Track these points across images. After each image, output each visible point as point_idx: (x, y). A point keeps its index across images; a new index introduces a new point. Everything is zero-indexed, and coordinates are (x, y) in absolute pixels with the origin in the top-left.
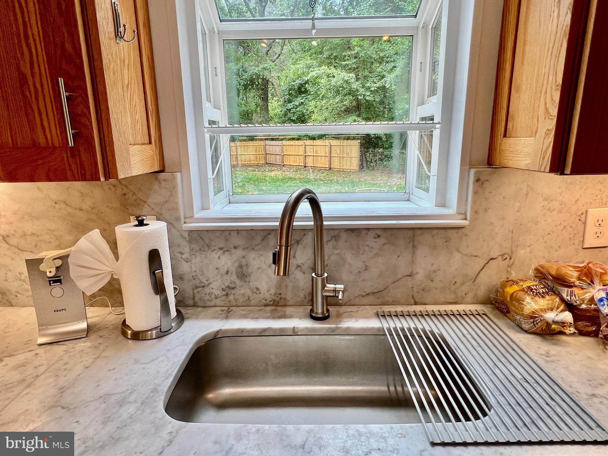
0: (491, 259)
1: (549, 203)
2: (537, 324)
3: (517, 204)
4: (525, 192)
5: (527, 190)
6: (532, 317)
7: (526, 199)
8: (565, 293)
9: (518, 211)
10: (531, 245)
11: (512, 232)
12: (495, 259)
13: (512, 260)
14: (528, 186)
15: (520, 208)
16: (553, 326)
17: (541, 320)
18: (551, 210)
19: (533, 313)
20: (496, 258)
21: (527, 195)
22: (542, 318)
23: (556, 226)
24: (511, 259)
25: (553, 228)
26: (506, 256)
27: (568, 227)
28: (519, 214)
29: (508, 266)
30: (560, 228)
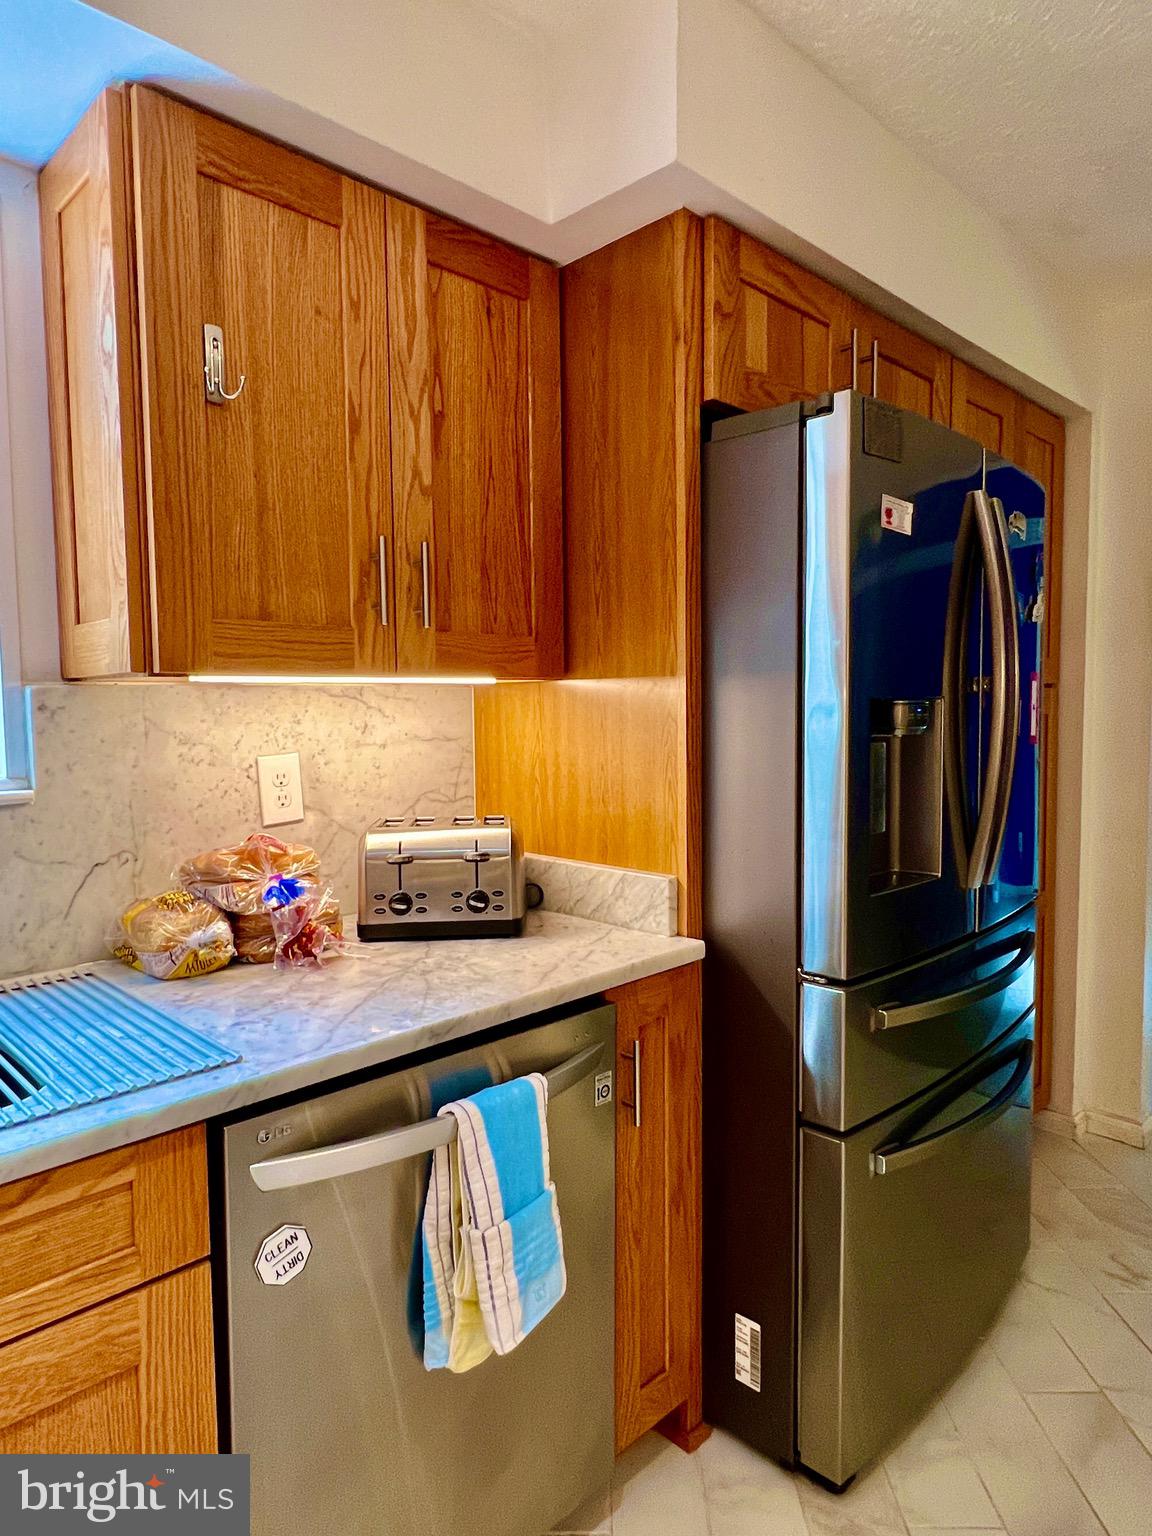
0: (97, 865)
1: (190, 749)
2: (177, 958)
3: (131, 754)
4: (141, 728)
5: (146, 727)
6: (166, 949)
7: (146, 742)
8: (218, 893)
9: (134, 767)
10: (171, 829)
11: (130, 807)
12: (103, 864)
13: (139, 862)
14: (145, 719)
15: (137, 759)
16: (201, 952)
17: (183, 950)
18: (196, 760)
19: (169, 940)
20: (107, 862)
21: (146, 734)
22: (184, 946)
23: (210, 790)
24: (136, 860)
25: (205, 794)
26: (125, 856)
27: (231, 791)
28: (136, 771)
29: (134, 876)
30: (218, 793)
